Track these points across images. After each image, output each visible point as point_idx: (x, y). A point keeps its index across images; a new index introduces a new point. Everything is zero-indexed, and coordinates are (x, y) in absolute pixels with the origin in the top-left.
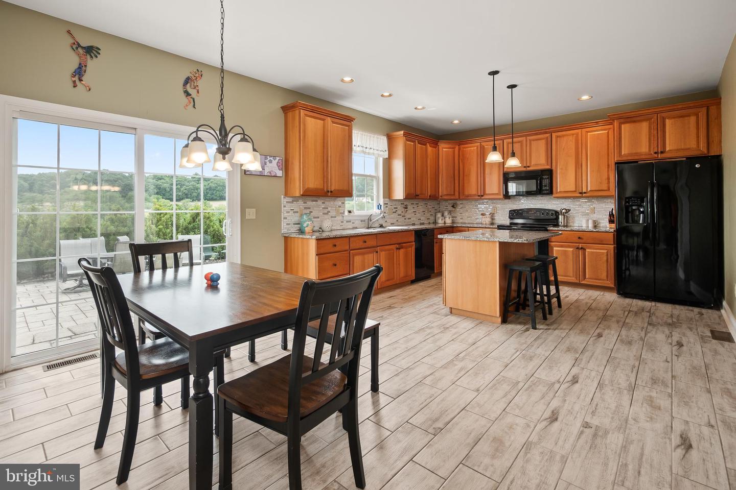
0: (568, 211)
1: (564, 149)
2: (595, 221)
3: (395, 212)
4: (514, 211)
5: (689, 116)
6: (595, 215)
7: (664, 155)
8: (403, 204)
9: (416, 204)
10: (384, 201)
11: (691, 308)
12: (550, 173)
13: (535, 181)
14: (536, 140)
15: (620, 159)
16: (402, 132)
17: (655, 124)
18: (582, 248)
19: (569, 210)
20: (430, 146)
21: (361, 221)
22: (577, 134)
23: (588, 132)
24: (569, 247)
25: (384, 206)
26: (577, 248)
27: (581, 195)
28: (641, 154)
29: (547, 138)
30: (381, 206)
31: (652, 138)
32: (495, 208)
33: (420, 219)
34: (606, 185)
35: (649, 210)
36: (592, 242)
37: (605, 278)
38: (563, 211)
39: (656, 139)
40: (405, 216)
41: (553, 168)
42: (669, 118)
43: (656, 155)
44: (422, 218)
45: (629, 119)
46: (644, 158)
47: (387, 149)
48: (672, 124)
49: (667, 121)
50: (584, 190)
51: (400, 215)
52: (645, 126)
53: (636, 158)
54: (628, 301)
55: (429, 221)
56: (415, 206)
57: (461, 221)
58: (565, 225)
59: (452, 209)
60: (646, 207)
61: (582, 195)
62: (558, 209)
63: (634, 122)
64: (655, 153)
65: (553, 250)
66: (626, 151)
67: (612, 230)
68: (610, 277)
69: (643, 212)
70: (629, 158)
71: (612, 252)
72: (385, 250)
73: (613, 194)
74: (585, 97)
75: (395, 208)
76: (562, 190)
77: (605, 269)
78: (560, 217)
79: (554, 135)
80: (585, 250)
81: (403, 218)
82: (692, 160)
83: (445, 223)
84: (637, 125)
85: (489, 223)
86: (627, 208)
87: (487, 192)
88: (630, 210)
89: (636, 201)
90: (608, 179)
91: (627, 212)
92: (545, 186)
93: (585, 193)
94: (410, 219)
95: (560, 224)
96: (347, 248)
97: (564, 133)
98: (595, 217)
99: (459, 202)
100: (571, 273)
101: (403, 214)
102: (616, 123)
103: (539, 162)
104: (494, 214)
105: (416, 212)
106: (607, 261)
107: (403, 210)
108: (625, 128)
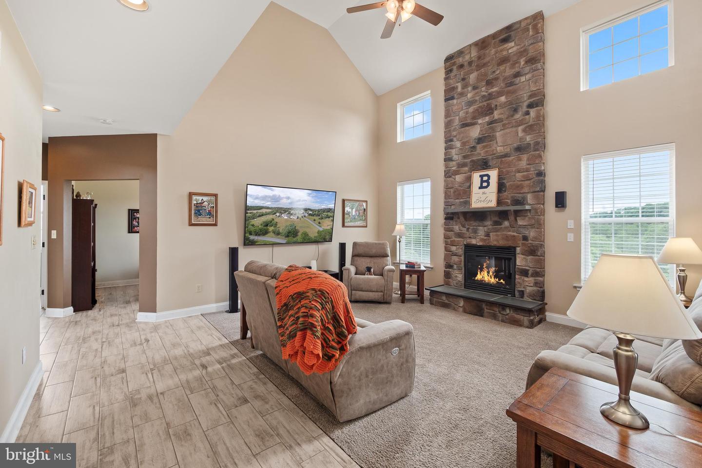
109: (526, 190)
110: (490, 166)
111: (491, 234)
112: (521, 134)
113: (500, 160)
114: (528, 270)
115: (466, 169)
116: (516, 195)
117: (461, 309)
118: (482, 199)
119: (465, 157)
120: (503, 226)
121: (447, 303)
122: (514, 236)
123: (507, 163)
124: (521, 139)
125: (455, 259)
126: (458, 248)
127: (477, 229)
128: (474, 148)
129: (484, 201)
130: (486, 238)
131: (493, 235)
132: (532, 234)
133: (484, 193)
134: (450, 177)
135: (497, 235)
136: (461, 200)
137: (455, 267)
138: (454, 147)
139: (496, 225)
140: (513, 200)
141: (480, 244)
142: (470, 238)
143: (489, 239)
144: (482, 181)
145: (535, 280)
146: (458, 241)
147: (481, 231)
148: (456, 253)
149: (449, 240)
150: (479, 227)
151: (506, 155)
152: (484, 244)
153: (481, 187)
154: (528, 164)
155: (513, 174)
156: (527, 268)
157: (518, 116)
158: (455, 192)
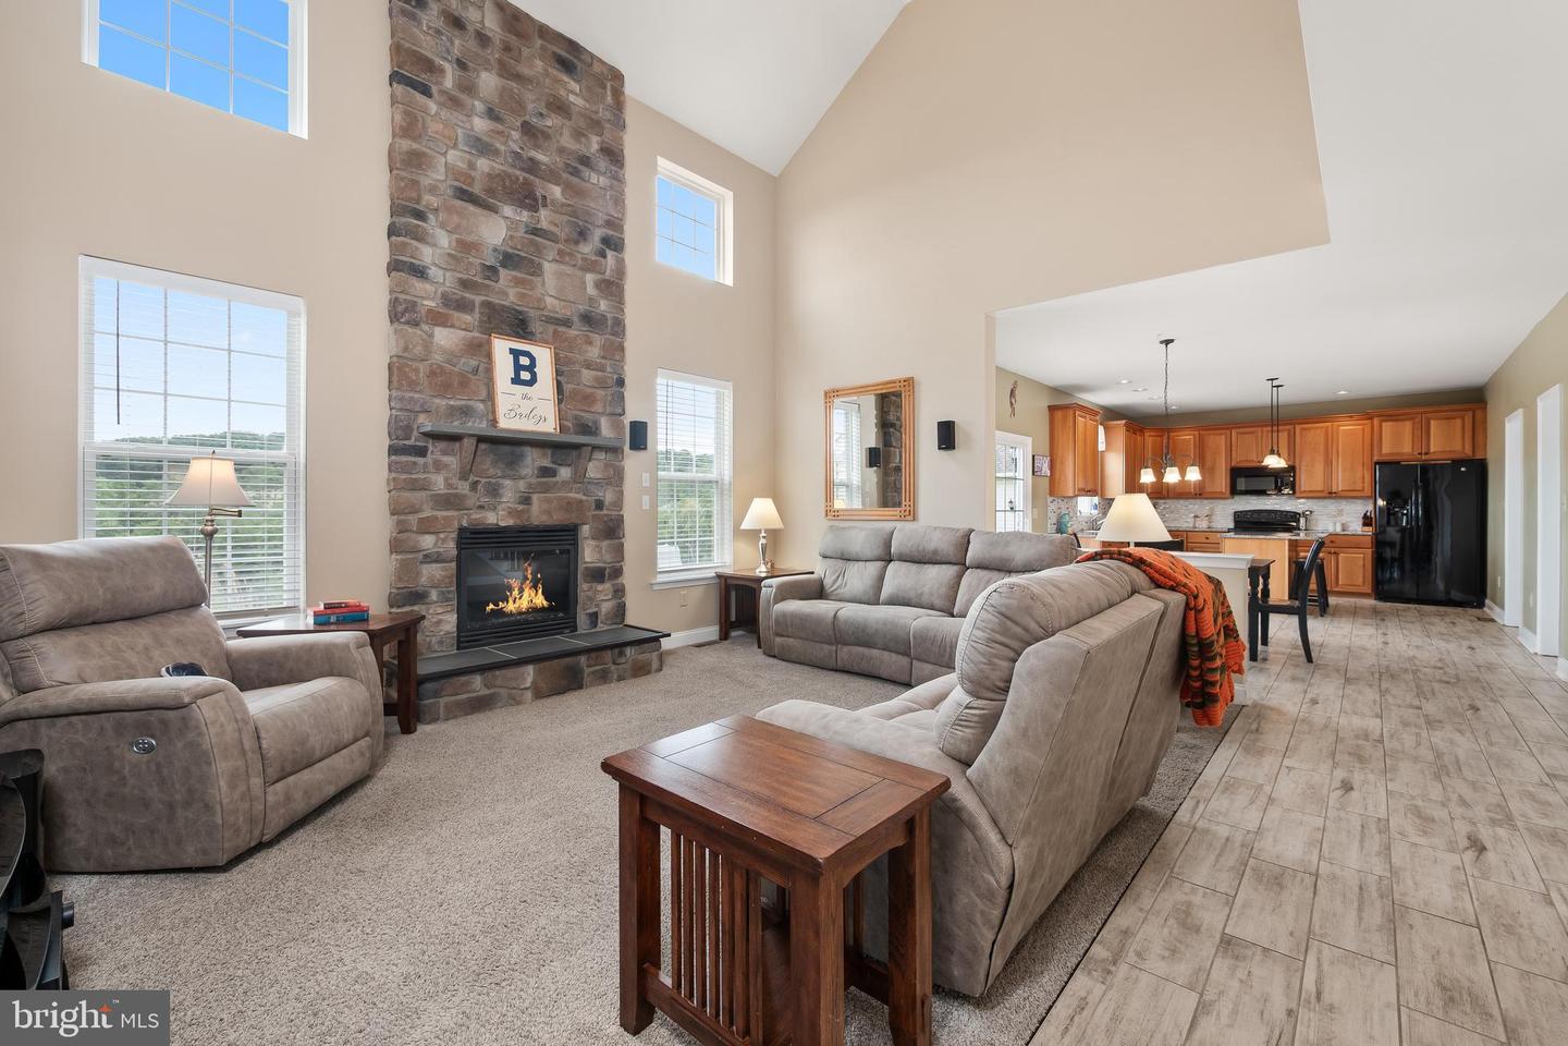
0: (1311, 513)
1: (1309, 446)
2: (1344, 523)
4: (1242, 512)
6: (1344, 517)
7: (1427, 457)
12: (1292, 471)
13: (1273, 478)
15: (1379, 459)
17: (1419, 425)
18: (1334, 553)
19: (1313, 512)
22: (1327, 427)
23: (1339, 426)
26: (1330, 553)
27: (1329, 495)
28: (1403, 454)
29: (1289, 430)
31: (1416, 439)
32: (1212, 509)
35: (1413, 512)
36: (1345, 546)
37: (1361, 584)
38: (1305, 513)
39: (1420, 439)
41: (1296, 465)
42: (1434, 420)
43: (1420, 457)
45: (1391, 417)
46: (1406, 458)
48: (1437, 426)
49: (1432, 422)
50: (1334, 490)
52: (1408, 425)
53: (1397, 458)
54: (1389, 604)
58: (1307, 527)
60: (1410, 509)
61: (1331, 495)
62: (1299, 511)
63: (1397, 420)
64: (1419, 454)
66: (1387, 449)
67: (1368, 534)
68: (1366, 583)
69: (1405, 515)
70: (1392, 458)
71: (1370, 556)
73: (1370, 494)
74: (1342, 393)
76: (1307, 489)
77: (1361, 575)
78: (1301, 518)
79: (1298, 427)
80: (1338, 554)
82: (1457, 463)
84: (1400, 423)
85: (1205, 526)
86: (1389, 510)
87: (1208, 489)
88: (1392, 512)
90: (1363, 478)
91: (1389, 515)
92: (1287, 484)
93: (1334, 493)
95: (1303, 525)
97: (1311, 426)
98: (1344, 519)
99: (1161, 501)
102: (1376, 421)
104: (1211, 516)
106: (1364, 566)
108: (1387, 426)
109: (598, 407)
110: (532, 333)
111: (535, 497)
112: (591, 290)
113: (551, 328)
114: (605, 569)
115: (467, 318)
116: (583, 414)
117: (529, 695)
118: (525, 411)
119: (465, 284)
120: (557, 479)
121: (486, 695)
122: (581, 501)
123: (566, 339)
124: (591, 299)
125: (431, 573)
126: (444, 540)
127: (499, 485)
128: (491, 272)
129: (527, 416)
130: (521, 507)
131: (538, 499)
132: (608, 496)
133: (525, 397)
134: (416, 324)
135: (548, 501)
136: (452, 403)
137: (434, 595)
138: (429, 240)
139: (543, 477)
140: (578, 425)
141: (510, 522)
142: (481, 507)
143: (528, 511)
144: (518, 368)
145: (613, 585)
146: (445, 518)
147: (510, 491)
148: (439, 553)
149: (410, 517)
150: (501, 481)
151: (567, 323)
152: (519, 522)
153: (516, 380)
154: (603, 357)
155: (577, 367)
156: (602, 565)
157: (587, 249)
158: (432, 374)
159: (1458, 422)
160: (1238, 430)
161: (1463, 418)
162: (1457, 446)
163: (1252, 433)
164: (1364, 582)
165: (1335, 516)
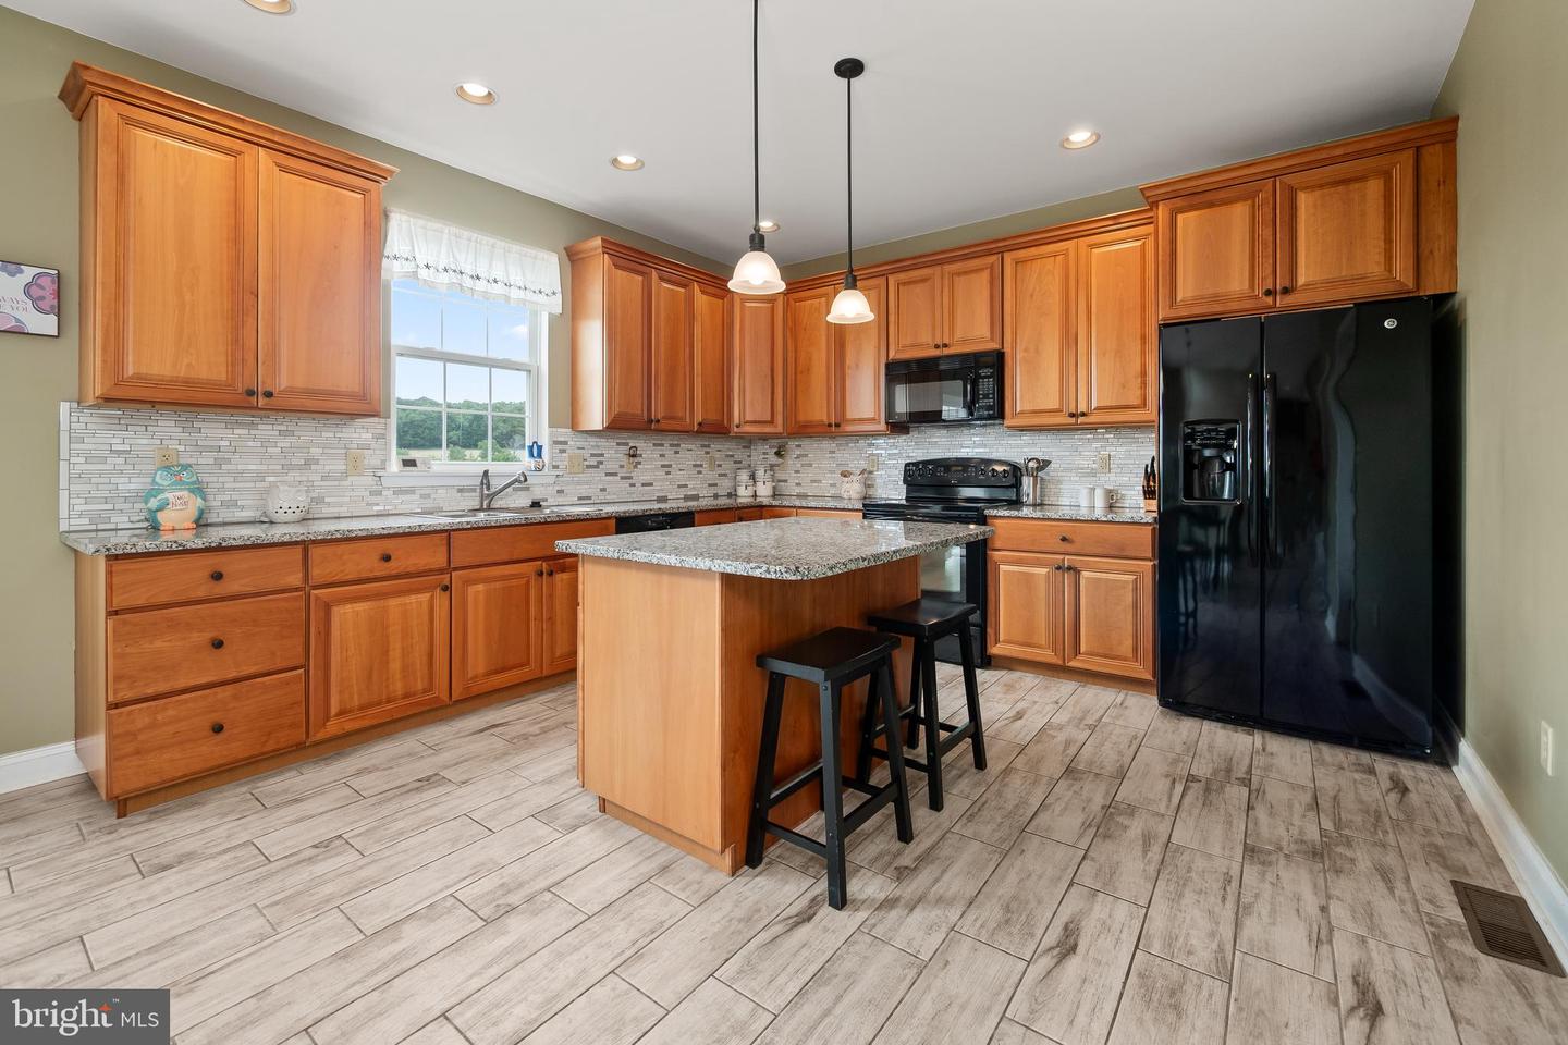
0: (1043, 465)
1: (1032, 296)
2: (1110, 491)
3: (597, 467)
4: (916, 464)
5: (1362, 178)
6: (1112, 476)
7: (1290, 300)
8: (627, 444)
9: (671, 445)
10: (551, 434)
11: (1365, 757)
12: (996, 362)
13: (960, 383)
14: (966, 273)
15: (1173, 314)
16: (598, 242)
17: (1268, 210)
18: (1069, 568)
19: (1047, 463)
20: (703, 292)
21: (460, 490)
22: (1067, 251)
23: (1092, 246)
24: (1040, 564)
25: (551, 446)
26: (1059, 568)
27: (1073, 420)
28: (1227, 298)
29: (992, 267)
30: (540, 448)
31: (1260, 252)
32: (872, 458)
33: (686, 486)
34: (1139, 392)
35: (1250, 461)
36: (1099, 551)
37: (1130, 655)
38: (1031, 464)
39: (1270, 251)
40: (630, 478)
41: (1007, 349)
42: (1308, 188)
43: (1269, 300)
44: (691, 484)
45: (1197, 200)
46: (1235, 307)
47: (558, 289)
48: (1315, 206)
49: (1303, 199)
50: (1082, 408)
51: (616, 474)
52: (1239, 213)
53: (1214, 308)
54: (1188, 727)
55: (713, 491)
56: (669, 452)
57: (798, 490)
58: (1038, 501)
59: (774, 459)
60: (1241, 452)
61: (1079, 421)
62: (1020, 460)
63: (1211, 205)
64: (1268, 293)
65: (997, 569)
66: (1190, 290)
67: (1149, 518)
68: (1141, 652)
69: (1231, 467)
70: (1197, 310)
71: (1148, 579)
72: (486, 580)
73: (1153, 416)
74: (1080, 137)
75: (593, 455)
76: (1028, 407)
77: (1130, 628)
78: (1025, 480)
79: (1008, 257)
80: (1079, 571)
81: (625, 484)
82: (1369, 310)
83: (755, 496)
84: (1219, 211)
85: (858, 496)
86: (1188, 452)
87: (850, 415)
88: (1196, 460)
89: (1213, 434)
90: (1144, 374)
91: (1189, 467)
92: (986, 396)
93: (1083, 414)
94: (651, 485)
95: (1025, 499)
96: (295, 579)
97: (1033, 251)
98: (1111, 480)
99: (792, 444)
100: (1042, 636)
101: (623, 473)
102: (1162, 212)
103: (972, 332)
104: (871, 472)
105: (670, 466)
106: (1135, 605)
107: (625, 460)
108: (1187, 223)
159: (1374, 187)
160: (902, 276)
161: (1387, 176)
162: (1372, 265)
163: (923, 280)
164: (1135, 649)
165: (1093, 473)
